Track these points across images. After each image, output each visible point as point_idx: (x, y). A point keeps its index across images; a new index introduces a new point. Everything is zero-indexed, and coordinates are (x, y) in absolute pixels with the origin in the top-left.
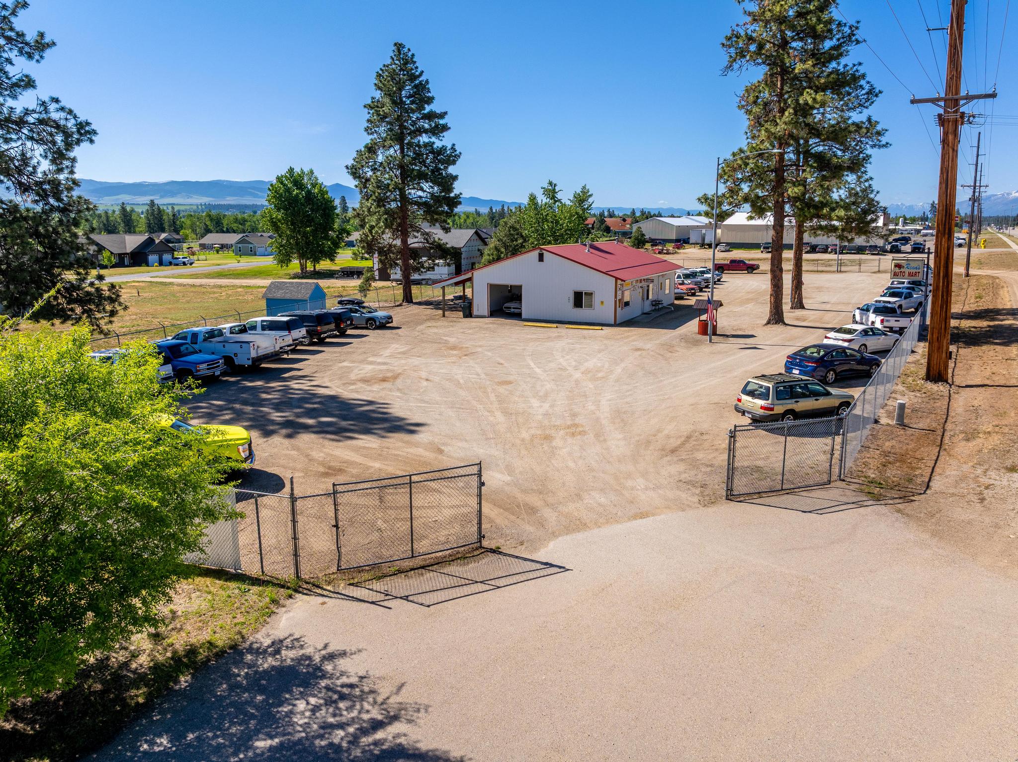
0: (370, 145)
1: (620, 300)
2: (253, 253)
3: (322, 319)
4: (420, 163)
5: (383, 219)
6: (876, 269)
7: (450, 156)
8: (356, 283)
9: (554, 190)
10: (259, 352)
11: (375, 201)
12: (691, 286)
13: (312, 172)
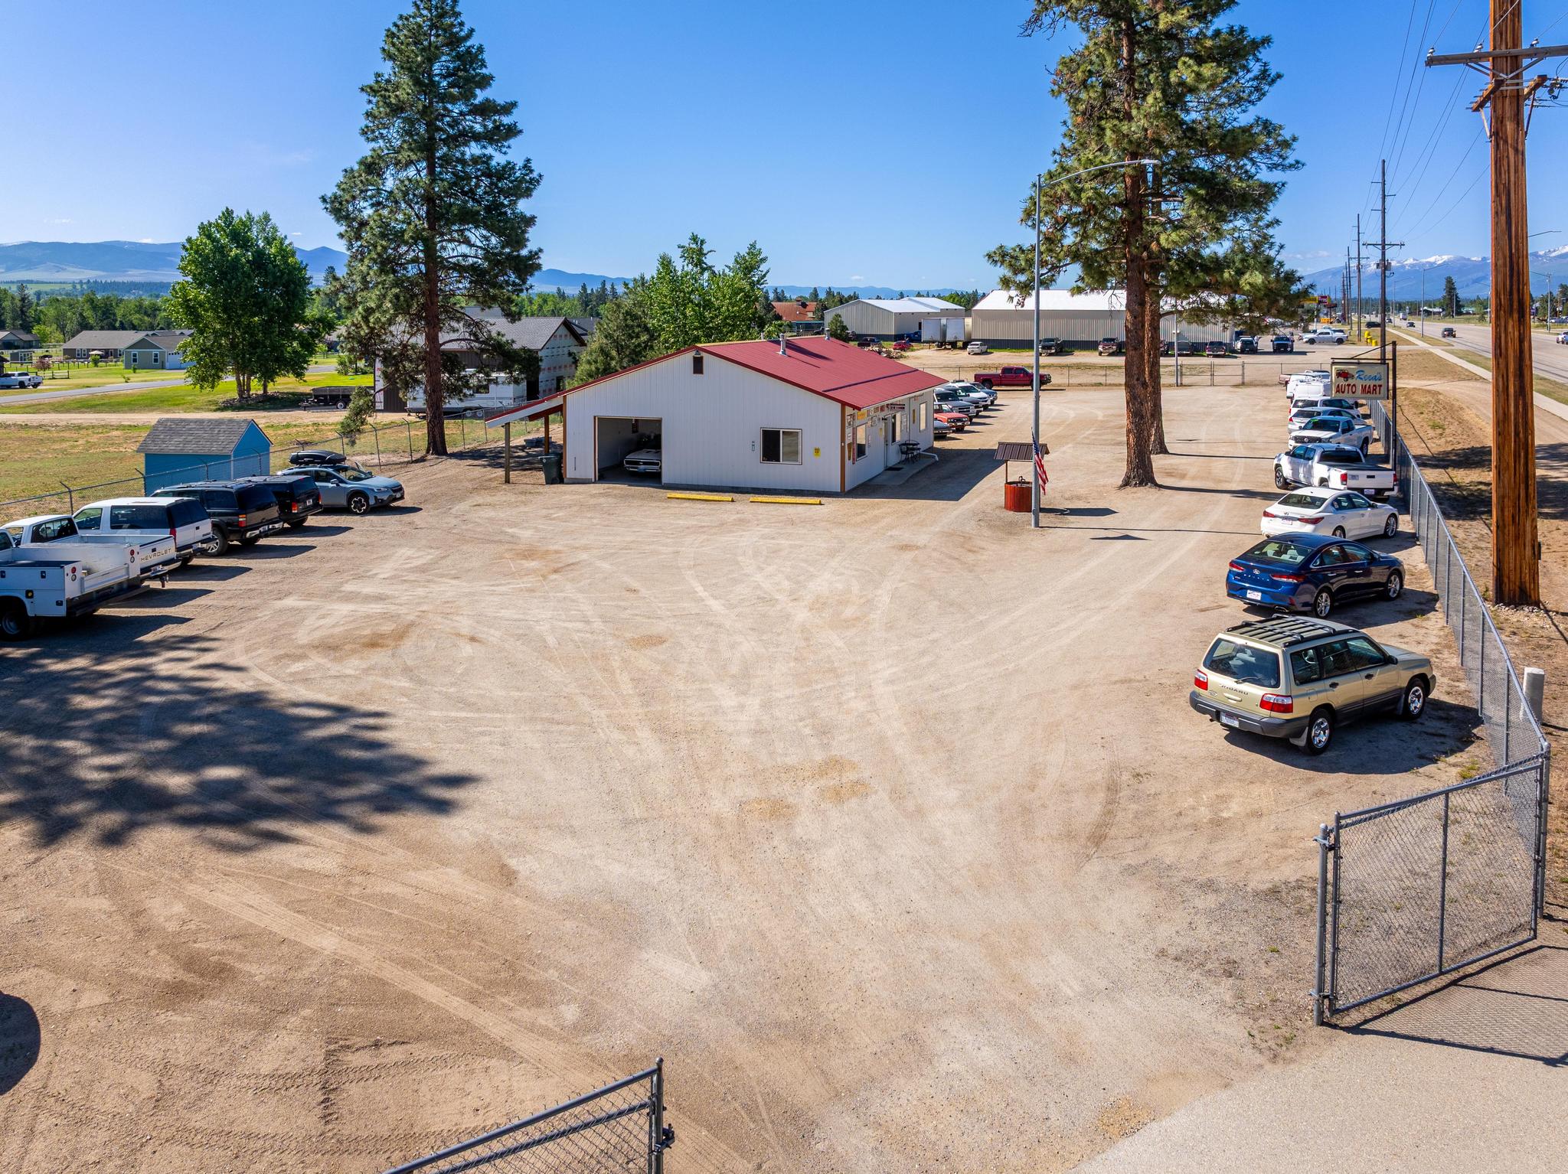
0: (369, 159)
1: (849, 445)
2: (159, 364)
3: (248, 499)
4: (464, 193)
5: (390, 296)
6: (1239, 380)
7: (522, 180)
8: (337, 416)
9: (701, 249)
10: (86, 584)
11: (374, 261)
12: (956, 415)
13: (267, 218)
